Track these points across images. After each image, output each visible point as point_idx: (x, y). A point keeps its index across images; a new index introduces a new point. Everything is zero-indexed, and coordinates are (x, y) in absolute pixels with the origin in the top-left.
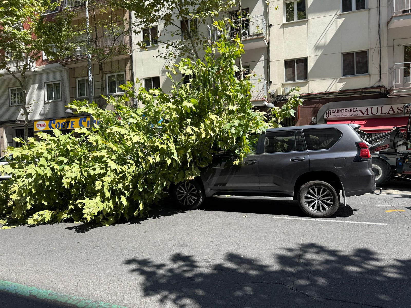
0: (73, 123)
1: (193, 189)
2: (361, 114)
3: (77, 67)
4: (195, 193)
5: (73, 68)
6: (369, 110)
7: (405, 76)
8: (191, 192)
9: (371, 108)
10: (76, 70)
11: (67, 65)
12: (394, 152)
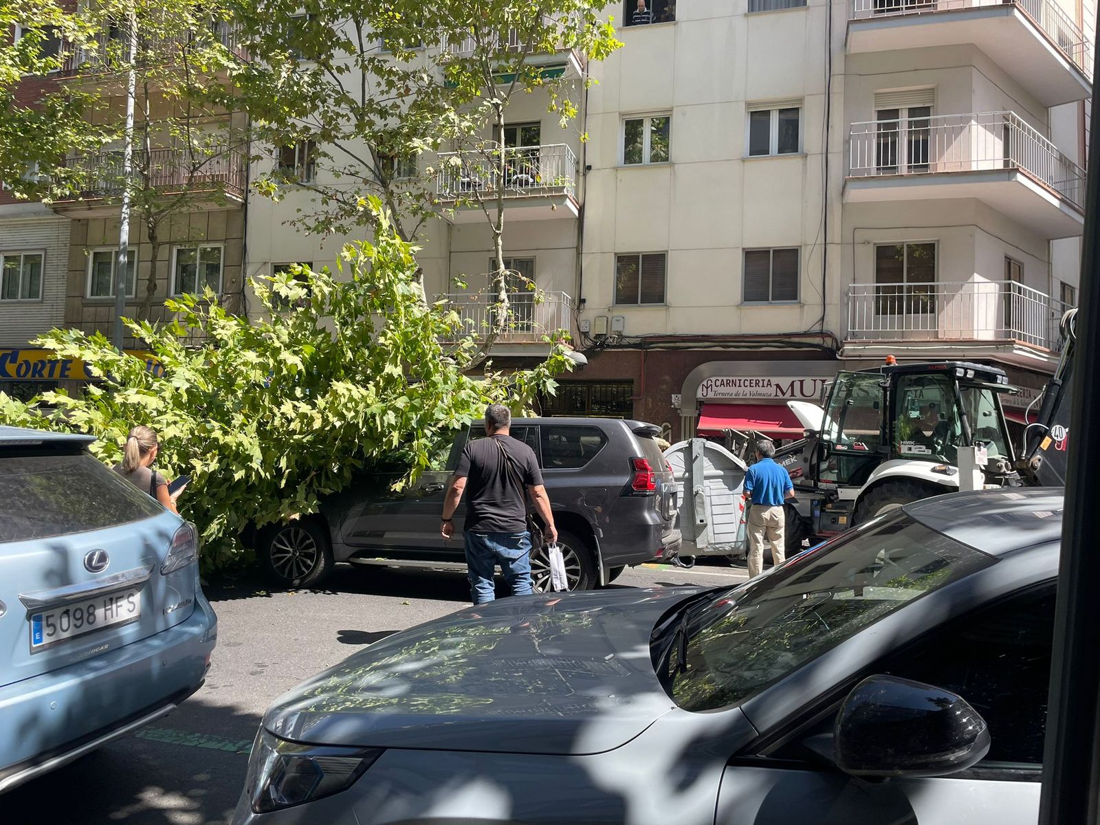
0: (69, 365)
1: (308, 542)
2: (779, 393)
3: (95, 219)
4: (311, 551)
5: (85, 220)
6: (797, 386)
7: (877, 313)
8: (303, 549)
9: (802, 382)
10: (91, 223)
11: (66, 210)
12: (811, 487)
